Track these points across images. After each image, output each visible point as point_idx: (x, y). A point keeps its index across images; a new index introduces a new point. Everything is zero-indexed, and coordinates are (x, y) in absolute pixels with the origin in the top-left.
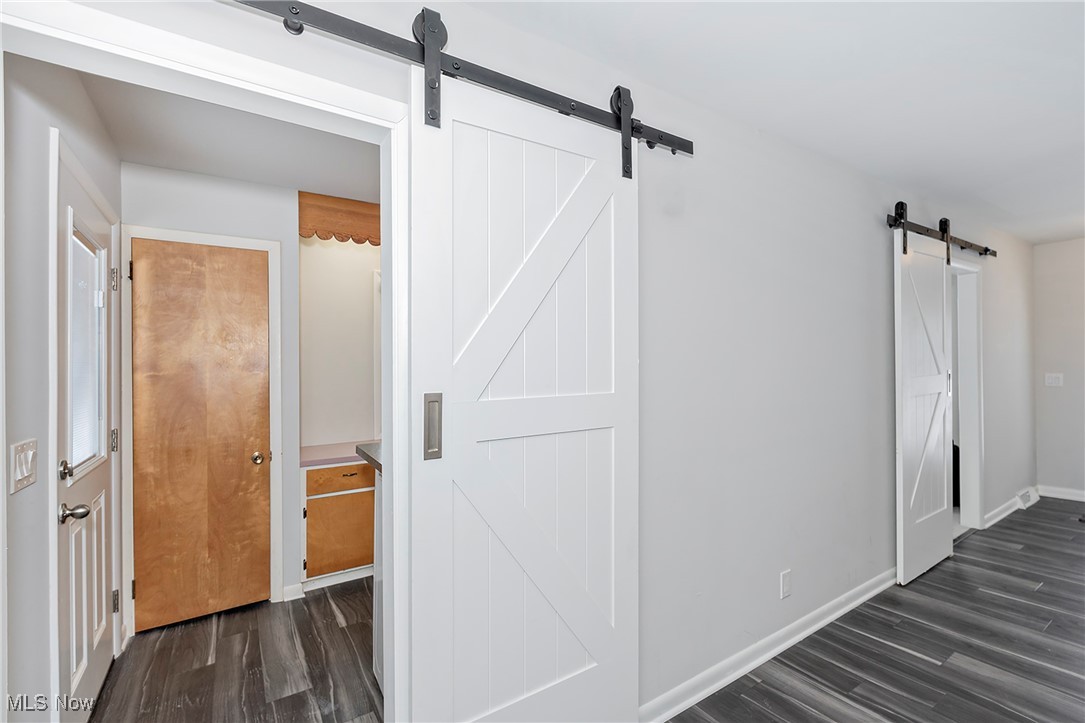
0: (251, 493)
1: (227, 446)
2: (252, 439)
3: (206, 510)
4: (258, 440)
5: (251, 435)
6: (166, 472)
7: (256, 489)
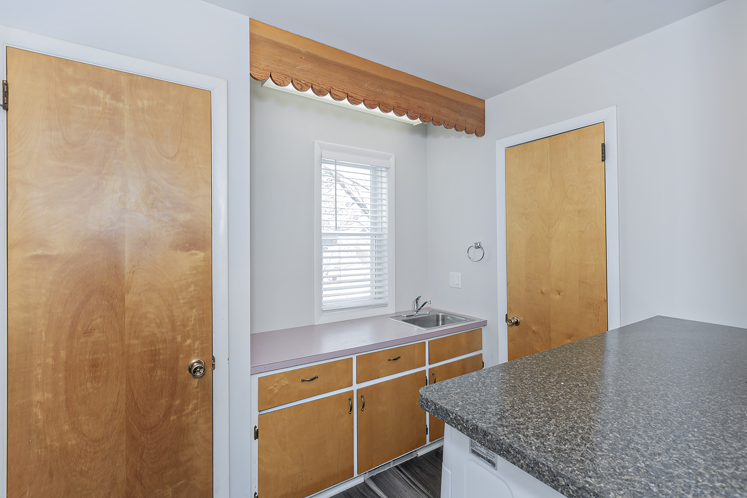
0: (188, 415)
1: (154, 354)
2: (189, 342)
3: (123, 447)
4: (197, 343)
5: (188, 337)
6: (62, 398)
7: (195, 409)
